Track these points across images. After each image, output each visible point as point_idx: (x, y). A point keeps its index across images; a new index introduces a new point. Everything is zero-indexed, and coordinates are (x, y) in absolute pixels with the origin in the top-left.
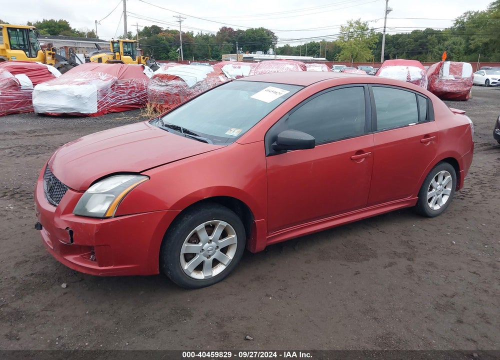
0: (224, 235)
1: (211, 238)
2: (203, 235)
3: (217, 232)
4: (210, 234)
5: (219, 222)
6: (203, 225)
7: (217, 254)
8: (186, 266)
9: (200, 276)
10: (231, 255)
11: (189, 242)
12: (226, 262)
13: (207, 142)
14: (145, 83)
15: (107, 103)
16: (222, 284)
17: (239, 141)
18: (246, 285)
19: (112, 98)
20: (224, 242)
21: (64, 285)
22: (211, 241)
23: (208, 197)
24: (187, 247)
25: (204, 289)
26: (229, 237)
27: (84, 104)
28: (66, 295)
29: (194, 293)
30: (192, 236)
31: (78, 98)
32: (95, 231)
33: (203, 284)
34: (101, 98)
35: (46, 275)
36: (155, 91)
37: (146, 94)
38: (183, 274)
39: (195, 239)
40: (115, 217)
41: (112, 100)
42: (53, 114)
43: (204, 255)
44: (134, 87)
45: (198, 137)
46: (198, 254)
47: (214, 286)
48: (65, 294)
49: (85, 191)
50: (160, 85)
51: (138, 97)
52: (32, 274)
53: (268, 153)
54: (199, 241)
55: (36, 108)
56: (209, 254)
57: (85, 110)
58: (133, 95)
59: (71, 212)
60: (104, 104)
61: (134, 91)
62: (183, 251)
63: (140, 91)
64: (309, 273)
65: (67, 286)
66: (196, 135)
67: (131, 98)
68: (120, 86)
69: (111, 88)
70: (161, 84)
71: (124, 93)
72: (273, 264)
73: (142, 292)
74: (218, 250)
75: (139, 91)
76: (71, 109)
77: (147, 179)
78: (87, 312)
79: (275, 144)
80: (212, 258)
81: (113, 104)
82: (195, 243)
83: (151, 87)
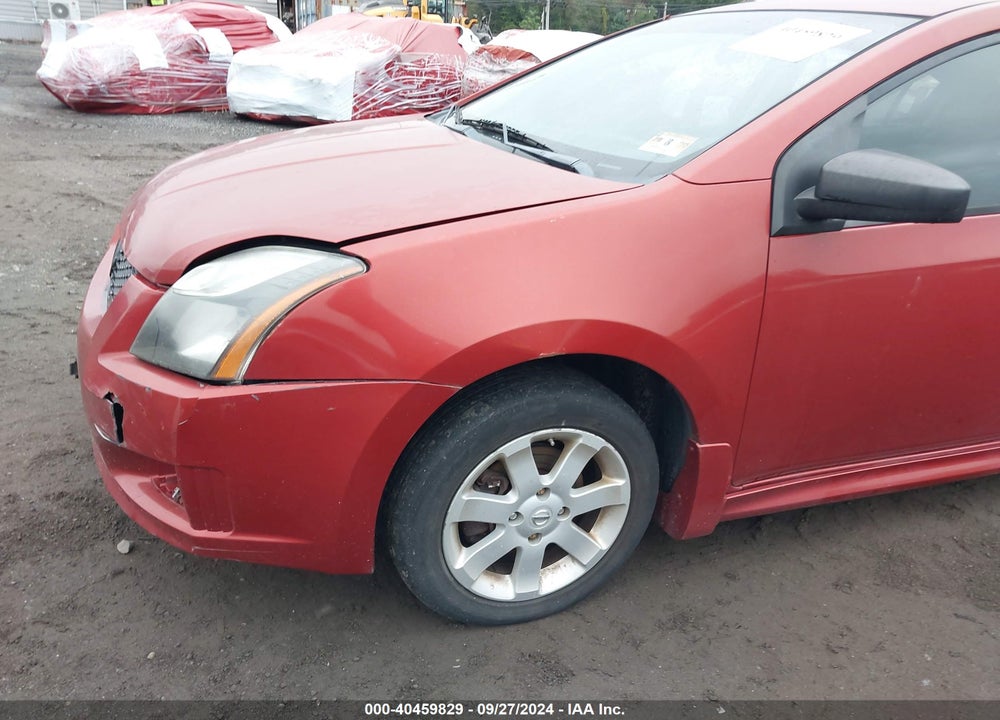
0: (592, 473)
1: (547, 480)
2: (524, 471)
3: (570, 465)
4: (545, 468)
5: (578, 436)
6: (524, 441)
7: (562, 531)
8: (461, 559)
9: (502, 590)
10: (603, 537)
11: (480, 485)
12: (589, 558)
13: (574, 170)
14: (458, 64)
15: (373, 101)
16: (566, 624)
17: (687, 172)
18: (642, 641)
19: (386, 91)
20: (587, 497)
21: (123, 546)
22: (546, 490)
23: (553, 353)
24: (469, 503)
25: (511, 630)
26: (607, 482)
27: (325, 98)
28: (121, 577)
29: (476, 639)
30: (490, 468)
31: (315, 84)
32: (177, 420)
33: (509, 615)
34: (362, 90)
35: (94, 504)
36: (476, 83)
37: (458, 90)
38: (449, 583)
39: (498, 479)
40: (246, 382)
41: (385, 97)
42: (263, 117)
43: (522, 531)
44: (434, 73)
45: (547, 154)
46: (503, 526)
47: (542, 623)
48: (117, 573)
49: (170, 286)
50: (490, 71)
51: (442, 95)
52: (62, 495)
53: (778, 224)
54: (510, 487)
55: (232, 102)
56: (538, 529)
57: (328, 113)
58: (431, 90)
59: (126, 348)
60: (367, 104)
61: (433, 81)
62: (455, 514)
63: (447, 82)
64: (848, 628)
65: (132, 549)
66: (544, 148)
67: (427, 97)
68: (406, 66)
69: (386, 68)
70: (491, 67)
71: (411, 83)
72: (730, 576)
73: (326, 609)
74: (567, 519)
75: (444, 83)
76: (300, 107)
77: (360, 267)
78: (151, 655)
79: (809, 195)
80: (545, 541)
81: (386, 104)
82: (496, 491)
83: (470, 74)
